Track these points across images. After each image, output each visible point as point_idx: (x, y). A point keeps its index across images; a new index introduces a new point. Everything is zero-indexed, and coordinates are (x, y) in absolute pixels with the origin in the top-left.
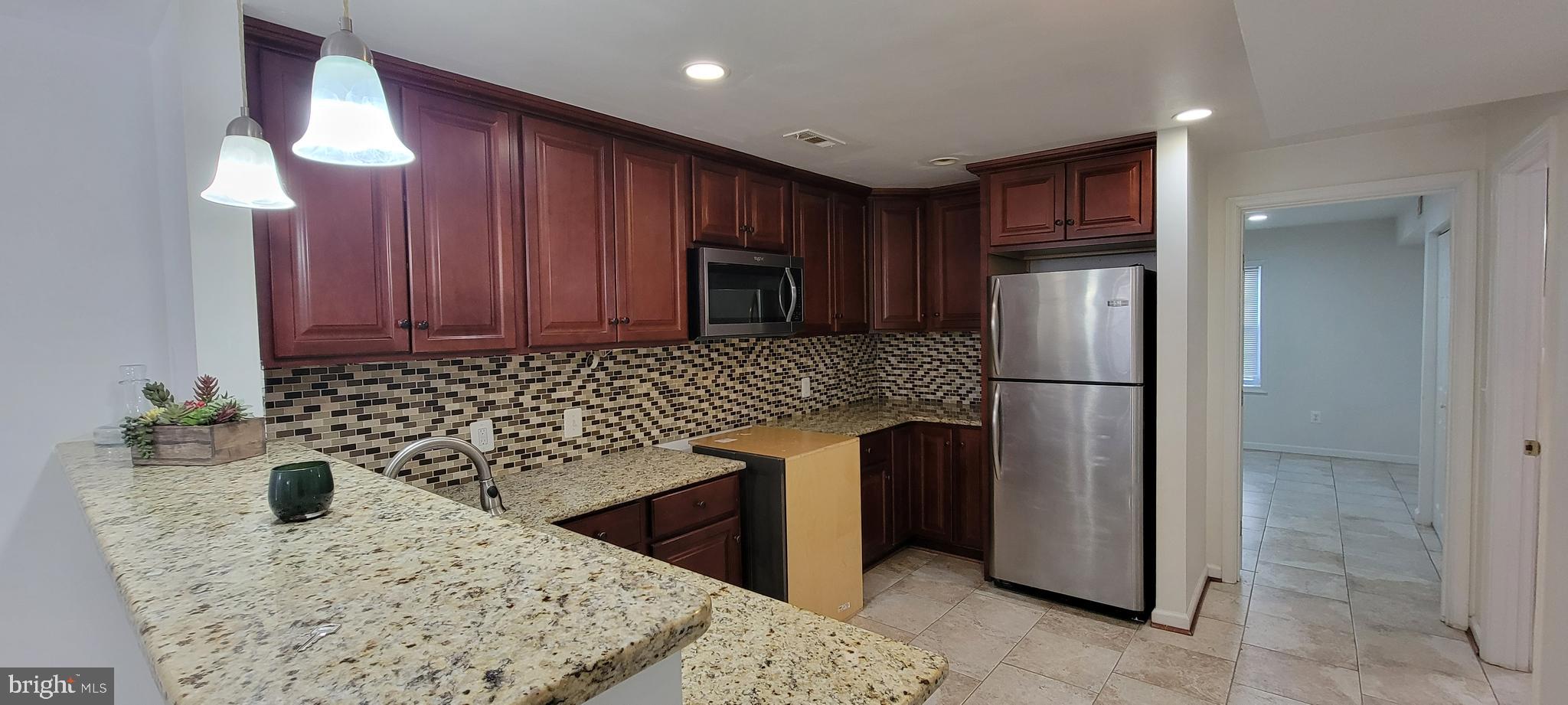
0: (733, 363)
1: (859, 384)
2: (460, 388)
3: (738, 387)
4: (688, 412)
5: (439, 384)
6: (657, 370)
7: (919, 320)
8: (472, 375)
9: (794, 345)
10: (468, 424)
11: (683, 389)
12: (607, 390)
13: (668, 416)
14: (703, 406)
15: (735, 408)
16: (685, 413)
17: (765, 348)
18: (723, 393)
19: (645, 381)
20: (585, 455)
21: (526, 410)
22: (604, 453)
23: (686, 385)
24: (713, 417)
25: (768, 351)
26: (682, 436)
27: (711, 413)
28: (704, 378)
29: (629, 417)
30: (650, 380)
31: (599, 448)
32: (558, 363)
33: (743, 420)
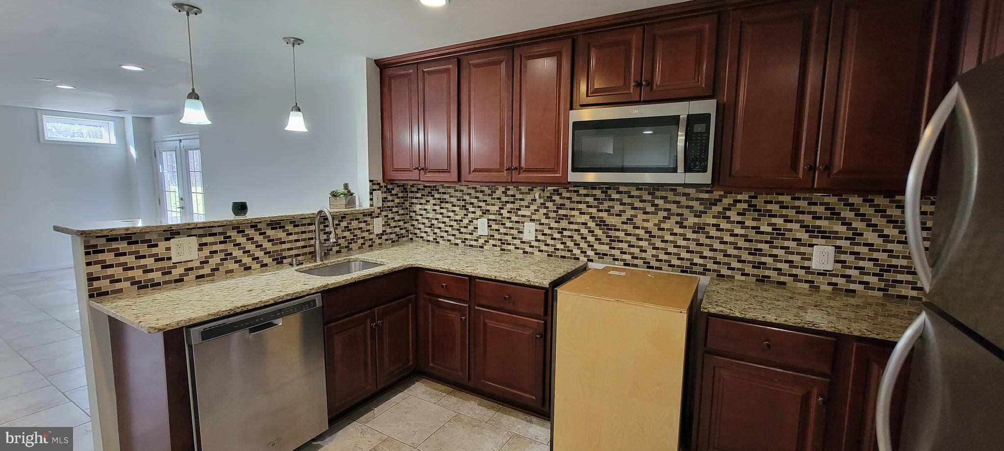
0: (686, 212)
3: (691, 236)
5: (467, 197)
6: (595, 207)
8: (480, 195)
9: (802, 203)
10: (477, 219)
11: (619, 226)
12: (554, 215)
13: (603, 244)
14: (641, 243)
15: (684, 255)
16: (621, 245)
17: (740, 201)
18: (668, 237)
19: (584, 214)
20: (537, 253)
21: (504, 218)
22: (548, 255)
23: (623, 223)
24: (653, 256)
25: (745, 206)
26: (617, 262)
27: (651, 252)
28: (644, 220)
29: (569, 237)
30: (588, 213)
31: (546, 251)
32: (523, 193)
33: (695, 268)
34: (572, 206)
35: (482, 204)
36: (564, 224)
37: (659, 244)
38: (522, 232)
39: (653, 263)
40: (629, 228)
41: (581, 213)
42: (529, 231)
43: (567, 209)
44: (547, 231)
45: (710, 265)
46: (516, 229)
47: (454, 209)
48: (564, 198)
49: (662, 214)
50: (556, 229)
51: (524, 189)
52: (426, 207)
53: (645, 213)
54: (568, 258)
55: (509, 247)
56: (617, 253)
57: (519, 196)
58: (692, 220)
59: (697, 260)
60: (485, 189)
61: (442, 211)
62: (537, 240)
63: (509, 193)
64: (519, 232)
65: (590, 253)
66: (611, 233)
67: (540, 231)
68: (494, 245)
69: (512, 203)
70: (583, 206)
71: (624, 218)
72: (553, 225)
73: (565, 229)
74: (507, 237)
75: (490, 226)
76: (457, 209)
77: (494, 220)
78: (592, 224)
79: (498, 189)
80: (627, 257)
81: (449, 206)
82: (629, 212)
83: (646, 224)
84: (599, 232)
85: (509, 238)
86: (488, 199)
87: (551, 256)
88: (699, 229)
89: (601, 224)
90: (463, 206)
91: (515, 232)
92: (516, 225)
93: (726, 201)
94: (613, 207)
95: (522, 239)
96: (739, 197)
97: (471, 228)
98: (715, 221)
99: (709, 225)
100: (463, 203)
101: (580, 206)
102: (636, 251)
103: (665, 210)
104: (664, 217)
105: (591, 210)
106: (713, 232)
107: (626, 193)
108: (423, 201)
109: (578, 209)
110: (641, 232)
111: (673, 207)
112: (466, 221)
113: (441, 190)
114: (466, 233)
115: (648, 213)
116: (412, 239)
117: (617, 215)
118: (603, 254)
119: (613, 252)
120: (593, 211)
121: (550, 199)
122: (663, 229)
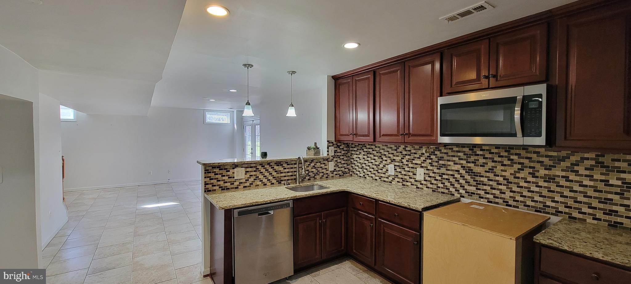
5: (382, 151)
11: (483, 173)
12: (436, 164)
13: (471, 185)
14: (500, 187)
15: (537, 198)
16: (485, 187)
17: (588, 159)
18: (522, 184)
19: (457, 164)
20: (425, 188)
21: (404, 165)
22: (433, 191)
23: (486, 171)
24: (510, 197)
25: (593, 163)
26: (482, 200)
27: (508, 194)
28: (502, 170)
29: (447, 179)
30: (460, 164)
31: (431, 188)
32: (416, 149)
33: (547, 210)
34: (449, 158)
35: (391, 156)
36: (443, 170)
37: (515, 188)
38: (415, 174)
39: (511, 202)
40: (491, 175)
41: (454, 164)
42: (420, 174)
43: (445, 160)
44: (432, 175)
45: (562, 208)
46: (412, 172)
47: (375, 158)
48: (443, 153)
49: (517, 166)
50: (438, 173)
51: (417, 147)
52: (359, 156)
53: (503, 165)
54: (446, 193)
55: (408, 184)
56: (482, 193)
57: (413, 151)
59: (549, 203)
60: (393, 146)
61: (368, 159)
62: (425, 180)
63: (407, 149)
64: (413, 174)
65: (462, 192)
66: (477, 178)
67: (427, 174)
68: (398, 182)
69: (409, 155)
70: (456, 159)
71: (487, 168)
72: (436, 170)
74: (406, 177)
75: (396, 169)
76: (376, 158)
77: (398, 166)
78: (462, 171)
79: (400, 147)
80: (490, 196)
81: (372, 156)
82: (490, 164)
83: (504, 174)
84: (468, 177)
85: (407, 177)
86: (395, 152)
87: (435, 191)
88: (550, 179)
89: (469, 171)
90: (380, 156)
91: (411, 174)
92: (412, 170)
93: (573, 159)
94: (478, 160)
95: (415, 179)
96: (586, 155)
97: (384, 170)
98: (564, 174)
99: (559, 176)
100: (380, 155)
101: (454, 159)
102: (497, 192)
103: (519, 163)
104: (519, 169)
105: (462, 162)
106: (563, 182)
107: (487, 150)
108: (358, 153)
109: (452, 161)
110: (500, 179)
111: (526, 162)
112: (381, 166)
113: (368, 147)
114: (382, 173)
115: (505, 165)
116: (351, 175)
117: (481, 166)
118: (472, 193)
119: (479, 192)
120: (464, 162)
121: (433, 153)
122: (518, 178)
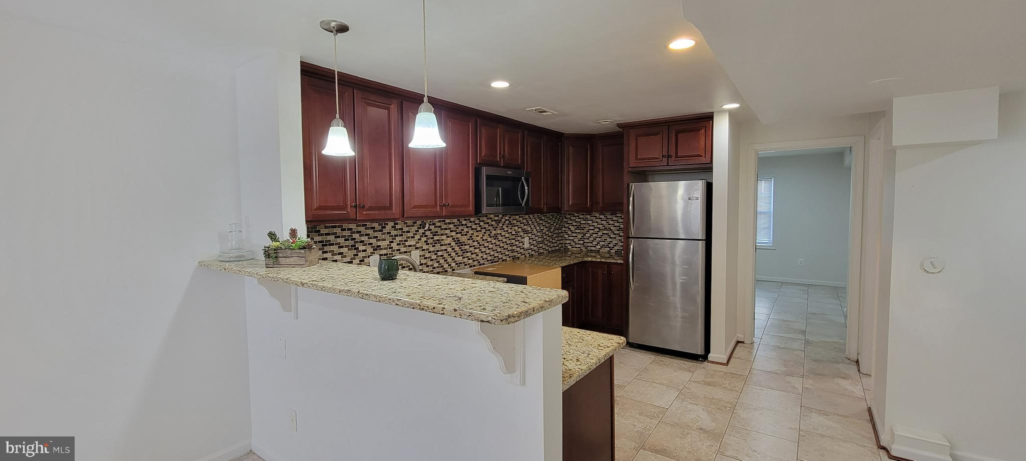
0: (491, 228)
1: (554, 241)
2: (365, 238)
3: (493, 241)
4: (468, 255)
5: (356, 236)
6: (455, 231)
7: (589, 206)
8: (370, 232)
9: (521, 219)
10: (369, 257)
11: (466, 242)
12: (432, 241)
13: (460, 256)
14: (476, 251)
15: (492, 253)
17: (507, 220)
19: (449, 237)
21: (394, 251)
23: (468, 239)
24: (481, 257)
25: (508, 222)
29: (441, 256)
32: (409, 226)
34: (442, 232)
35: (373, 241)
36: (438, 247)
37: (483, 250)
39: (482, 262)
40: (470, 242)
41: (447, 237)
42: (415, 258)
43: (439, 235)
44: (427, 255)
48: (437, 227)
49: (483, 231)
50: (433, 252)
53: (477, 231)
57: (406, 229)
58: (494, 232)
59: (496, 255)
62: (421, 265)
63: (397, 227)
65: (453, 265)
66: (463, 248)
67: (423, 256)
69: (400, 235)
70: (448, 232)
71: (468, 236)
72: (432, 249)
73: (438, 251)
76: (344, 250)
77: (385, 255)
78: (453, 244)
80: (471, 261)
81: (335, 248)
82: (471, 232)
83: (478, 238)
84: (457, 248)
86: (379, 234)
88: (495, 237)
89: (459, 242)
90: (352, 246)
93: (503, 221)
94: (463, 230)
96: (506, 218)
98: (500, 232)
99: (498, 234)
100: (351, 243)
101: (446, 232)
102: (474, 256)
103: (485, 228)
105: (452, 234)
106: (500, 238)
109: (445, 234)
110: (476, 244)
117: (465, 235)
118: (460, 263)
